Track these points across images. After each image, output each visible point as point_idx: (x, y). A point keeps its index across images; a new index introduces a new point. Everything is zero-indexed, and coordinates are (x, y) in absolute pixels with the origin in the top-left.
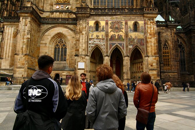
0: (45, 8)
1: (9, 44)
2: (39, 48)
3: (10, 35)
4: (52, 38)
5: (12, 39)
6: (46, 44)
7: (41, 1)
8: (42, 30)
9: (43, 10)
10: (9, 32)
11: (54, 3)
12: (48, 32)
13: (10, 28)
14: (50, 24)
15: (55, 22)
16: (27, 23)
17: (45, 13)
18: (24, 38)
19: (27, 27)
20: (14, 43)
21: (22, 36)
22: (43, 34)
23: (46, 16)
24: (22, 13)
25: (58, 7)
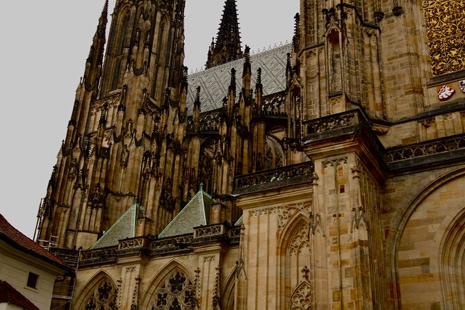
0: (389, 108)
1: (263, 282)
2: (398, 285)
3: (266, 247)
4: (451, 232)
5: (273, 259)
6: (426, 262)
7: (373, 87)
8: (397, 201)
9: (385, 118)
10: (261, 231)
11: (424, 81)
12: (427, 205)
13: (264, 216)
14: (431, 167)
15: (453, 156)
16: (346, 180)
17: (392, 128)
18: (340, 248)
19: (345, 196)
20: (283, 276)
21: (330, 239)
22: (405, 220)
23: (403, 140)
24: (321, 142)
25: (446, 92)
